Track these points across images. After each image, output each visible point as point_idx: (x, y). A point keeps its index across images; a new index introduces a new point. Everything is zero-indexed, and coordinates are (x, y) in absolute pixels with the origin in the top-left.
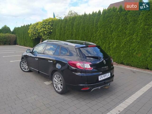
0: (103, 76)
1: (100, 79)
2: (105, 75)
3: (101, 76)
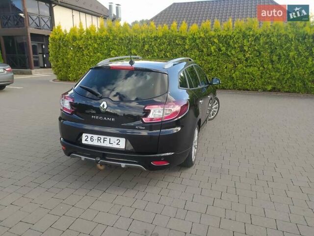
0: (95, 137)
1: (86, 140)
2: (102, 137)
3: (90, 136)
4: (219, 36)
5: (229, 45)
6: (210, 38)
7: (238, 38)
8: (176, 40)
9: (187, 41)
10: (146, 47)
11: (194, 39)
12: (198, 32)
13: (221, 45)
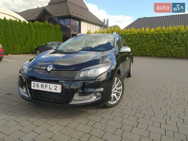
4: (164, 33)
5: (169, 37)
6: (161, 34)
7: (174, 34)
8: (143, 35)
9: (149, 36)
10: (129, 39)
11: (152, 35)
12: (155, 32)
13: (166, 37)
